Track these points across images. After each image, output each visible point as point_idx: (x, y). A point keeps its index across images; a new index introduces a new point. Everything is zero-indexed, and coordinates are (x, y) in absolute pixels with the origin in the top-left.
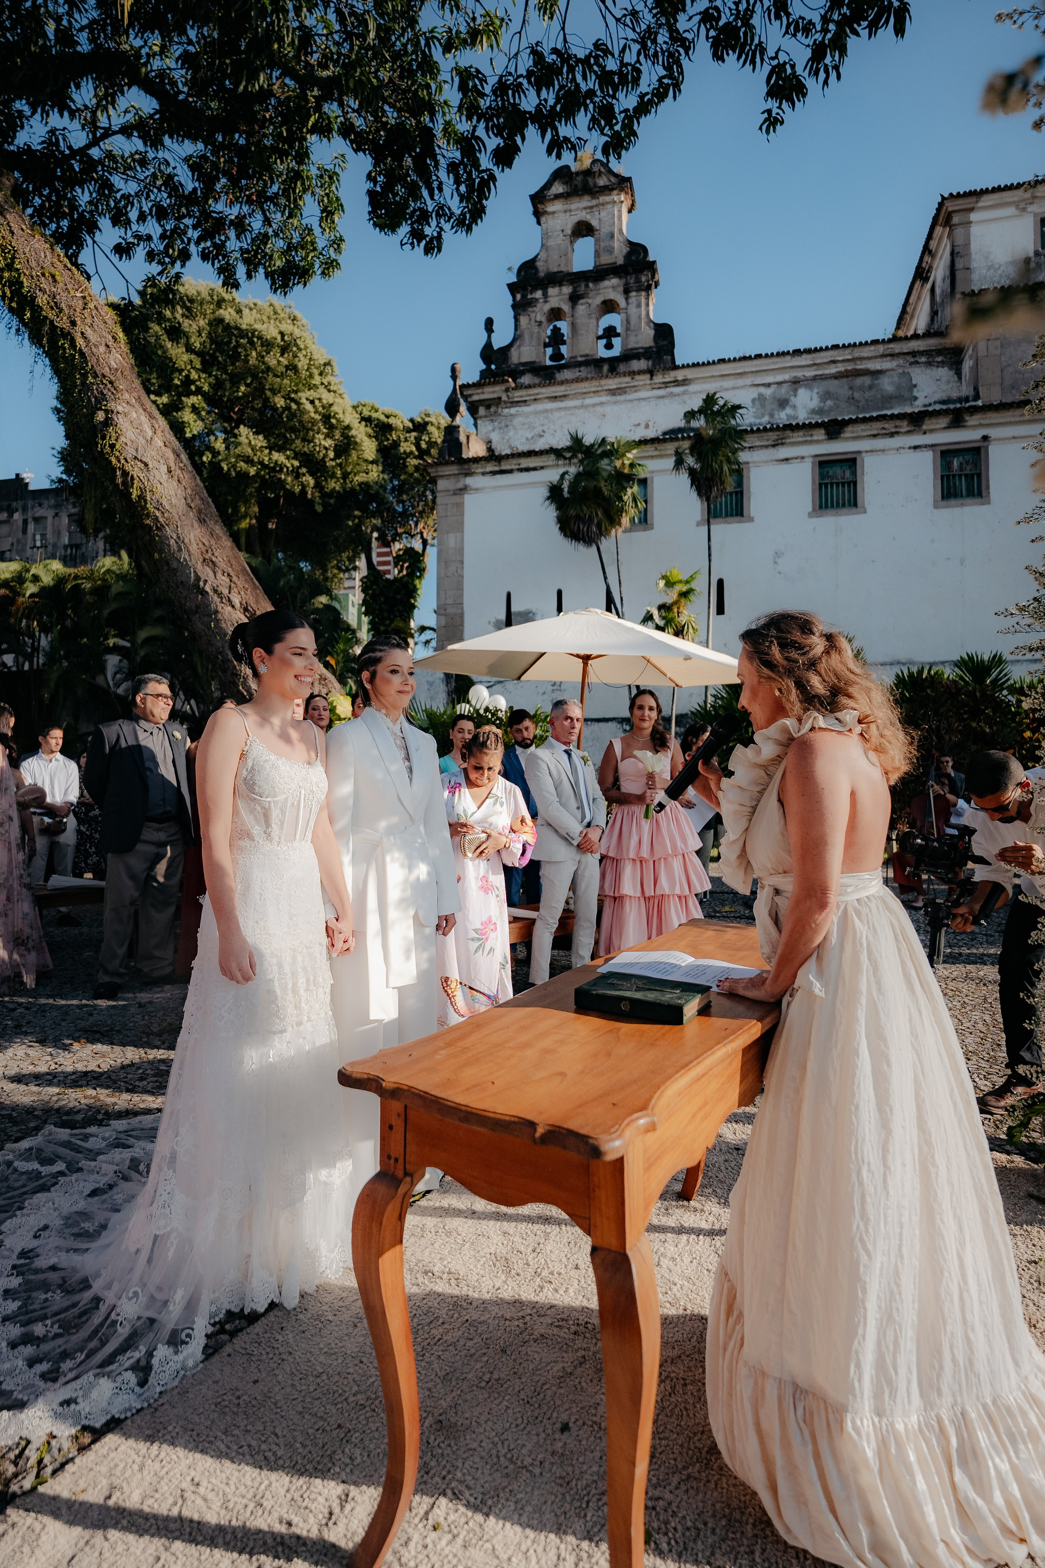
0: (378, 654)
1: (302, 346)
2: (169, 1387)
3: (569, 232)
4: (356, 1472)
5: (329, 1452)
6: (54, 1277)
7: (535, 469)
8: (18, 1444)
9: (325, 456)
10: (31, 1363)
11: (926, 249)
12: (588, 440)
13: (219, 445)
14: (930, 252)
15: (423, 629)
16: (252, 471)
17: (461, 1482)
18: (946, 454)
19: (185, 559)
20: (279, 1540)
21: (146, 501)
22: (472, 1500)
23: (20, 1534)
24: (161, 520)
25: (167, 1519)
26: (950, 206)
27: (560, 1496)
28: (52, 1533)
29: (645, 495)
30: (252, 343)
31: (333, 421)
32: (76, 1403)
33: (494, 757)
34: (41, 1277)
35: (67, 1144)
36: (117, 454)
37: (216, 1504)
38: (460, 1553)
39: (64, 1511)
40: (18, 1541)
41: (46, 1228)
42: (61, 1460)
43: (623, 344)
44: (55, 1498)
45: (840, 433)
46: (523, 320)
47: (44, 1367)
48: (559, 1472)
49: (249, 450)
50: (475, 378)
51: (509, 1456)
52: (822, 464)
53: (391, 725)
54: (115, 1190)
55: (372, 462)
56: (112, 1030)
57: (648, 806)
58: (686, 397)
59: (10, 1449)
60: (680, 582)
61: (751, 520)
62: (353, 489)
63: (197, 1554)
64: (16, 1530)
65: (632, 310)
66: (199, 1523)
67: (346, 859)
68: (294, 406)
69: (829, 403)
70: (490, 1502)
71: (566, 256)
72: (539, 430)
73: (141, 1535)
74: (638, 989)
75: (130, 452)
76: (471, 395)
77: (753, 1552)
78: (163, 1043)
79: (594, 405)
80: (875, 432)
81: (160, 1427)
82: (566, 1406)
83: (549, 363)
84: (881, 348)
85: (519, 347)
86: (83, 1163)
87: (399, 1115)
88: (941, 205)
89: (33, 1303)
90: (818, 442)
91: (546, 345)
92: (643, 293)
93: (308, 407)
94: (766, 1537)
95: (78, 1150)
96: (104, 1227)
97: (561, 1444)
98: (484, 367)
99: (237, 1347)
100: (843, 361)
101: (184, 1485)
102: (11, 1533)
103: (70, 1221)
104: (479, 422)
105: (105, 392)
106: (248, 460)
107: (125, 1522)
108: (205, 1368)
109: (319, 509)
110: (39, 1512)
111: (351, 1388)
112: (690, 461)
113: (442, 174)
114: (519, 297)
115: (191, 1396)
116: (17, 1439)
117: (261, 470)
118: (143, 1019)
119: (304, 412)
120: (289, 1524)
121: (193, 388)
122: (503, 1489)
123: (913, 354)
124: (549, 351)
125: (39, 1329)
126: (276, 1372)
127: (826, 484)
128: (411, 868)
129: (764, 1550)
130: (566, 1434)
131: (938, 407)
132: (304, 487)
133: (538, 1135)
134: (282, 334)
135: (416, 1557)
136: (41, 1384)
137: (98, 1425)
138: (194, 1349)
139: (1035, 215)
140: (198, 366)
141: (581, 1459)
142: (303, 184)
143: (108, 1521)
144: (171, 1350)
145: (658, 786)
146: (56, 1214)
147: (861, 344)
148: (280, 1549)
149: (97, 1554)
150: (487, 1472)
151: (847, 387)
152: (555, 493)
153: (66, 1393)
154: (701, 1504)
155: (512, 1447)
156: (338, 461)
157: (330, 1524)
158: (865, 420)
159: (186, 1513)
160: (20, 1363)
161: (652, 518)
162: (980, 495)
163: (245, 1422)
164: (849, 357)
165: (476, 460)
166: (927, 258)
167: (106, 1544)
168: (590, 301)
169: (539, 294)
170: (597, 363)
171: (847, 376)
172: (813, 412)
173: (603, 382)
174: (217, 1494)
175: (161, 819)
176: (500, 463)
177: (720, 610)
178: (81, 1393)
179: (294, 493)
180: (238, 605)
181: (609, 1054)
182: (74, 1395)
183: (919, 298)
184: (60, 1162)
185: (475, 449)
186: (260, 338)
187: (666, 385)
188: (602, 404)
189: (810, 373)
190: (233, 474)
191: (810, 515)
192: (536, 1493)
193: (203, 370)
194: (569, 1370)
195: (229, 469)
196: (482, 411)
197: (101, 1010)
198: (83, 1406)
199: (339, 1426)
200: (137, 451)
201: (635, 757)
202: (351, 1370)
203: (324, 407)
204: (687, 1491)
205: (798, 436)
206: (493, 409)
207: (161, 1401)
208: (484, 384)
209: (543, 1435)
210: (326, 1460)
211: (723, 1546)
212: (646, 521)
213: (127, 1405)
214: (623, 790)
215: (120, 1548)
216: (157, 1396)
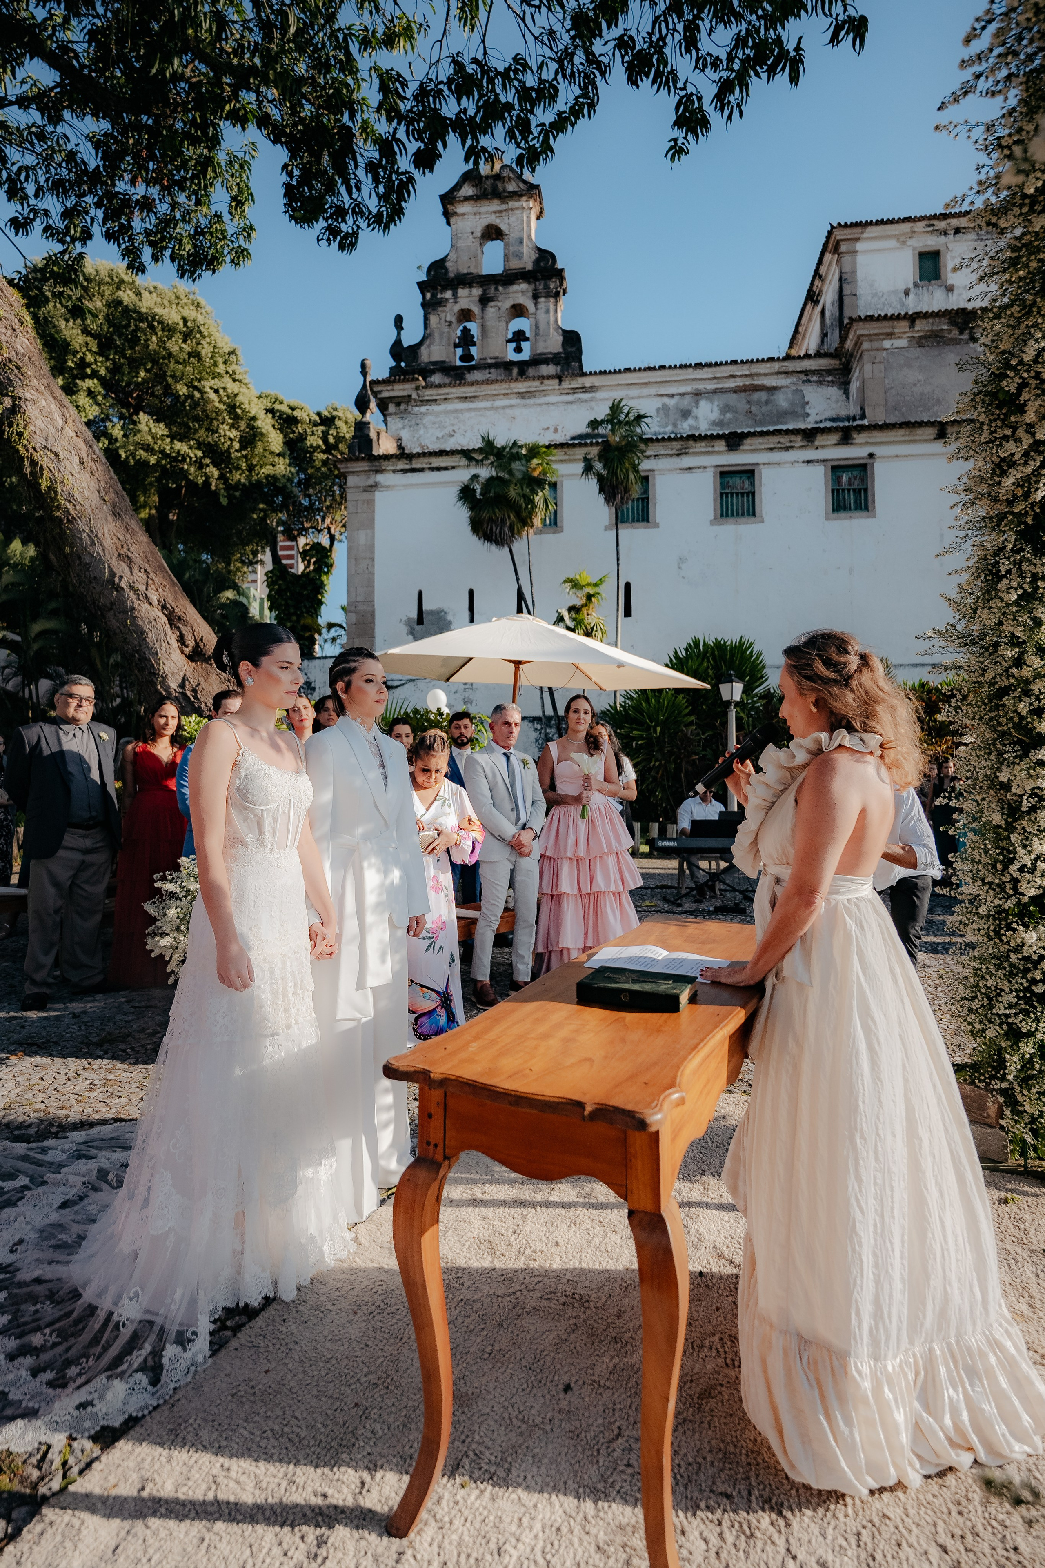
0: (352, 665)
1: (206, 334)
2: (182, 1383)
3: (479, 235)
4: (380, 1444)
5: (350, 1429)
6: (39, 1289)
7: (446, 469)
8: (38, 1450)
9: (230, 447)
10: (35, 1372)
11: (817, 274)
12: (499, 442)
13: (117, 432)
14: (820, 277)
15: (330, 626)
16: (153, 460)
17: (479, 1443)
18: (837, 469)
19: (99, 554)
20: (317, 1510)
21: (56, 492)
22: (493, 1458)
23: (60, 1531)
24: (72, 512)
25: (204, 1503)
26: (839, 235)
27: (572, 1448)
28: (91, 1527)
29: (555, 498)
30: (152, 327)
31: (239, 411)
32: (93, 1405)
33: (440, 760)
34: (26, 1290)
35: (25, 1158)
36: (25, 442)
37: (250, 1486)
38: (489, 1505)
39: (99, 1506)
40: (59, 1538)
41: (21, 1241)
42: (85, 1460)
43: (532, 349)
44: (87, 1496)
45: (739, 445)
46: (433, 319)
47: (49, 1375)
48: (568, 1426)
49: (150, 438)
50: (384, 374)
51: (520, 1417)
52: (723, 474)
53: (365, 733)
54: (86, 1201)
55: (279, 455)
56: (48, 1041)
57: (584, 806)
58: (593, 404)
59: (30, 1455)
60: (589, 584)
61: (657, 526)
62: (259, 482)
63: (240, 1532)
64: (54, 1528)
65: (541, 315)
66: (236, 1504)
67: (327, 865)
68: (197, 395)
69: (729, 415)
70: (509, 1459)
71: (475, 258)
72: (449, 430)
73: (181, 1521)
74: (634, 982)
75: (39, 442)
76: (380, 392)
77: (748, 1478)
78: (106, 1053)
79: (504, 408)
80: (772, 446)
81: (180, 1420)
82: (566, 1369)
83: (459, 363)
84: (776, 366)
85: (429, 346)
86: (49, 1177)
87: (438, 1104)
88: (830, 233)
89: (23, 1316)
90: (718, 453)
91: (456, 346)
92: (552, 300)
93: (212, 396)
94: (758, 1464)
95: (39, 1163)
96: (81, 1238)
97: (566, 1403)
98: (394, 364)
99: (243, 1341)
100: (741, 376)
101: (215, 1471)
102: (50, 1531)
103: (45, 1234)
104: (389, 419)
105: (12, 377)
106: (148, 448)
107: (163, 1510)
108: (214, 1363)
109: (224, 501)
110: (75, 1509)
111: (362, 1370)
112: (598, 466)
113: (361, 173)
114: (428, 295)
115: (206, 1389)
116: (36, 1445)
117: (162, 459)
118: (80, 1030)
119: (207, 401)
120: (325, 1496)
121: (89, 371)
122: (520, 1446)
123: (806, 372)
124: (459, 351)
125: (37, 1340)
126: (286, 1361)
127: (727, 494)
128: (386, 872)
129: (757, 1476)
130: (569, 1393)
131: (829, 424)
132: (208, 478)
133: (586, 1113)
134: (185, 321)
135: (449, 1513)
136: (50, 1391)
137: (117, 1424)
138: (201, 1345)
139: (914, 249)
140: (95, 349)
141: (586, 1414)
142: (214, 171)
143: (145, 1510)
144: (180, 1348)
145: (594, 787)
146: (29, 1227)
147: (758, 361)
148: (320, 1519)
149: (140, 1541)
150: (502, 1432)
151: (745, 401)
152: (466, 493)
153: (82, 1396)
154: (698, 1443)
155: (521, 1409)
156: (244, 453)
157: (364, 1492)
158: (762, 434)
159: (222, 1496)
160: (23, 1373)
161: (562, 521)
162: (867, 508)
163: (264, 1409)
164: (747, 373)
165: (387, 457)
166: (817, 282)
167: (148, 1532)
168: (499, 304)
169: (448, 294)
170: (508, 366)
171: (745, 391)
172: (714, 423)
173: (513, 385)
174: (249, 1476)
175: (86, 826)
176: (411, 461)
177: (628, 613)
178: (96, 1395)
179: (197, 484)
180: (155, 603)
181: (623, 1041)
182: (90, 1398)
183: (810, 320)
184: (21, 1177)
185: (385, 446)
186: (160, 322)
187: (574, 390)
188: (512, 406)
189: (711, 386)
190: (132, 462)
191: (712, 523)
192: (550, 1447)
193: (100, 354)
194: (564, 1337)
195: (127, 457)
196: (392, 408)
197: (33, 1022)
198: (100, 1408)
199: (356, 1405)
200: (46, 440)
201: (571, 759)
202: (358, 1354)
203: (228, 397)
204: (684, 1432)
205: (700, 447)
206: (403, 407)
207: (177, 1397)
208: (394, 382)
209: (548, 1397)
210: (349, 1436)
211: (723, 1476)
212: (556, 523)
213: (143, 1404)
214: (559, 791)
215: (163, 1534)
216: (171, 1392)
